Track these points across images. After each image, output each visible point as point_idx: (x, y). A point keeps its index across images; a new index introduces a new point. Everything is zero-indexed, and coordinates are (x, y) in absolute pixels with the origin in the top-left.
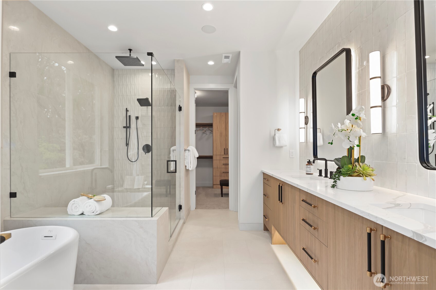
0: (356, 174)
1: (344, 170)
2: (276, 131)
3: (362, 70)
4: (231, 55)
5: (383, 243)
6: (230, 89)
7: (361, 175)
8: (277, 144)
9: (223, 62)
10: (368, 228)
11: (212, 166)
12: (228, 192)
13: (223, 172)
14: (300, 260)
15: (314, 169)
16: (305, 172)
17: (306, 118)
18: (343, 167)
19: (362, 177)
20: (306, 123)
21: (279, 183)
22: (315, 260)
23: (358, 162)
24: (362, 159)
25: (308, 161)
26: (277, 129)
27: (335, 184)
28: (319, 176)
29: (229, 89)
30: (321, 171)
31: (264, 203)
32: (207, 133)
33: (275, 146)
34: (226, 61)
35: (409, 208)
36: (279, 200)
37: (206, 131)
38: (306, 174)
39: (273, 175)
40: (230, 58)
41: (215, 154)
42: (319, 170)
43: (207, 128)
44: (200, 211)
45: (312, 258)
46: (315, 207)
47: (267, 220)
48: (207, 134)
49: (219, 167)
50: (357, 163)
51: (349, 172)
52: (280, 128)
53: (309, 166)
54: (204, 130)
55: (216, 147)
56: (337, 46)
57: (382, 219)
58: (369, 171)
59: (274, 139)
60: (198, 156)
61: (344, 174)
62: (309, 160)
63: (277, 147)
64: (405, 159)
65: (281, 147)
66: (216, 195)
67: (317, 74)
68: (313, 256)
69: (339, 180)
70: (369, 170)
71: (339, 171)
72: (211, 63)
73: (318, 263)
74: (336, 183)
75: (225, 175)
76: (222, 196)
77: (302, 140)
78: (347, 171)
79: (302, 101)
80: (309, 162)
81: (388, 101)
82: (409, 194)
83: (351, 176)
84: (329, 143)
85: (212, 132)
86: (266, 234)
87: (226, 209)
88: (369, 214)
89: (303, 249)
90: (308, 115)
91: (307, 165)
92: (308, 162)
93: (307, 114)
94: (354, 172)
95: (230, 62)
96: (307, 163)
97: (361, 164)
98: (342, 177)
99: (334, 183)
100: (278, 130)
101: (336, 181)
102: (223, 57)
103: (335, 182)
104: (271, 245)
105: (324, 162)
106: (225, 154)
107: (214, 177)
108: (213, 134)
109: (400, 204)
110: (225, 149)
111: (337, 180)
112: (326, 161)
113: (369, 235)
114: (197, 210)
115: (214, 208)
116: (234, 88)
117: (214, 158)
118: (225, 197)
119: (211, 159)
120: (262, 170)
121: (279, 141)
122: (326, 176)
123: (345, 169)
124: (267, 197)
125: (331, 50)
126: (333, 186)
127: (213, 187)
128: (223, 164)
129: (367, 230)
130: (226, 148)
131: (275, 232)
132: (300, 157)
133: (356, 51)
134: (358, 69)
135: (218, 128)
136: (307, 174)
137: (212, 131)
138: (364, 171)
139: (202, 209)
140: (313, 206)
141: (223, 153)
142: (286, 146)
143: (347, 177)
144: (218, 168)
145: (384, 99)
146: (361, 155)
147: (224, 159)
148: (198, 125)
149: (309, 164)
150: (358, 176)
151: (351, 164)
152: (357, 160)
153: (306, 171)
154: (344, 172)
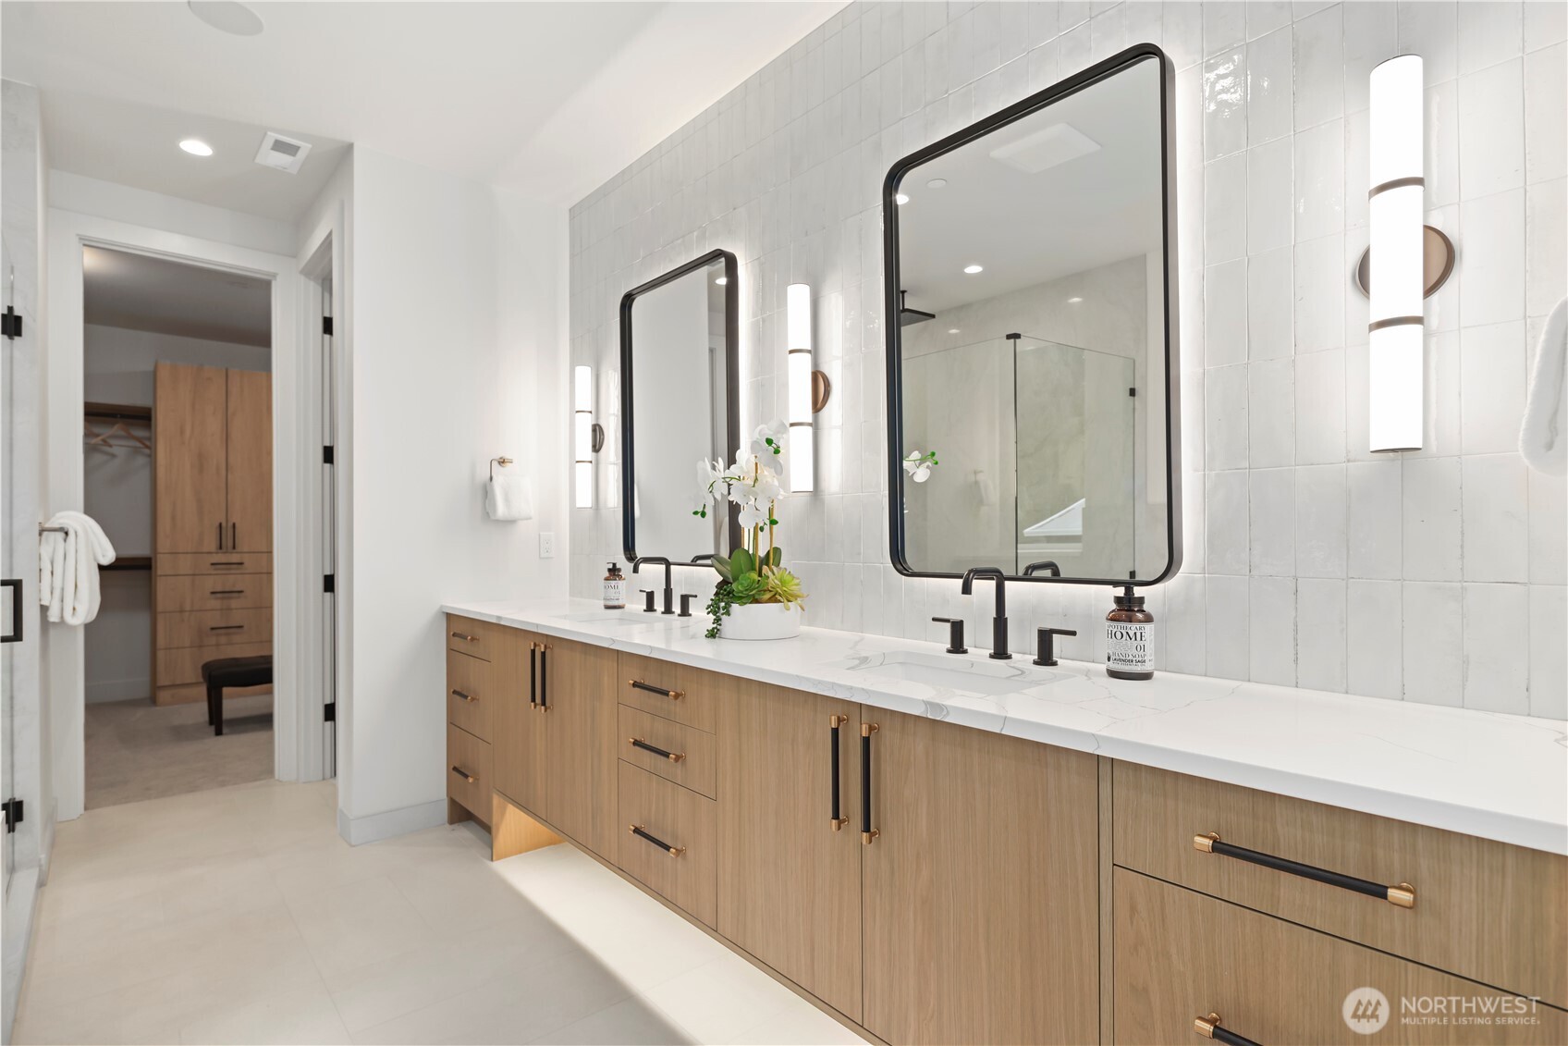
0: (767, 596)
1: (740, 588)
2: (495, 464)
3: (764, 321)
4: (305, 147)
5: (866, 741)
6: (278, 278)
7: (779, 598)
8: (501, 510)
9: (258, 160)
10: (833, 717)
11: (150, 603)
12: (271, 705)
13: (212, 629)
14: (621, 870)
15: (630, 592)
16: (602, 603)
17: (597, 431)
18: (736, 579)
19: (780, 601)
20: (597, 448)
21: (532, 644)
22: (677, 850)
23: (767, 565)
24: (774, 556)
25: (611, 566)
26: (498, 457)
27: (716, 628)
28: (645, 611)
29: (275, 276)
30: (650, 596)
31: (452, 723)
32: (115, 450)
33: (493, 518)
34: (281, 159)
35: (881, 664)
36: (533, 700)
37: (112, 442)
38: (603, 607)
39: (499, 618)
40: (301, 155)
41: (164, 545)
42: (648, 593)
43: (116, 427)
44: (113, 815)
45: (667, 848)
46: (677, 696)
47: (471, 780)
48: (113, 456)
49: (188, 607)
50: (765, 567)
51: (754, 592)
52: (507, 456)
53: (613, 583)
54: (97, 435)
55: (173, 518)
56: (695, 234)
57: (863, 689)
58: (792, 587)
59: (486, 491)
60: (113, 560)
61: (741, 598)
62: (614, 565)
63: (498, 521)
64: (859, 554)
65: (510, 522)
66: (181, 734)
67: (634, 299)
68: (668, 842)
69: (728, 613)
70: (793, 583)
71: (725, 590)
72: (196, 147)
73: (685, 858)
74: (720, 625)
75: (223, 640)
76: (219, 732)
77: (585, 499)
78: (746, 590)
79: (584, 374)
80: (614, 572)
81: (824, 413)
82: (868, 636)
83: (757, 601)
84: (696, 513)
85: (147, 447)
86: (464, 833)
87: (256, 780)
88: (834, 684)
89: (634, 831)
90: (603, 424)
91: (606, 579)
92: (609, 570)
93: (597, 417)
94: (765, 591)
95: (294, 171)
96: (607, 574)
97: (775, 569)
98: (735, 607)
99: (715, 625)
100: (502, 462)
101: (720, 620)
102: (269, 142)
103: (718, 620)
104: (489, 863)
105: (662, 567)
106: (224, 550)
107: (160, 654)
108: (152, 458)
109: (866, 658)
110: (224, 525)
111: (723, 614)
112: (668, 564)
113: (835, 732)
114: (98, 811)
115: (192, 788)
116: (303, 277)
117: (163, 565)
118: (232, 733)
119: (143, 573)
120: (442, 606)
121: (507, 500)
122: (668, 610)
123: (742, 584)
124: (473, 699)
125: (679, 241)
126: (712, 634)
127: (153, 700)
128: (213, 593)
129: (831, 724)
130: (230, 524)
131: (503, 814)
132: (573, 554)
133: (749, 265)
134: (754, 317)
135: (182, 432)
136: (607, 607)
137: (149, 446)
138: (783, 586)
139: (127, 800)
140: (672, 693)
141: (210, 543)
142: (530, 518)
143: (748, 605)
144: (182, 611)
145: (818, 404)
146: (773, 546)
147: (216, 569)
148: (95, 414)
149: (614, 575)
150: (773, 600)
151: (755, 570)
152: (765, 561)
153: (605, 599)
154: (741, 592)
